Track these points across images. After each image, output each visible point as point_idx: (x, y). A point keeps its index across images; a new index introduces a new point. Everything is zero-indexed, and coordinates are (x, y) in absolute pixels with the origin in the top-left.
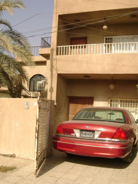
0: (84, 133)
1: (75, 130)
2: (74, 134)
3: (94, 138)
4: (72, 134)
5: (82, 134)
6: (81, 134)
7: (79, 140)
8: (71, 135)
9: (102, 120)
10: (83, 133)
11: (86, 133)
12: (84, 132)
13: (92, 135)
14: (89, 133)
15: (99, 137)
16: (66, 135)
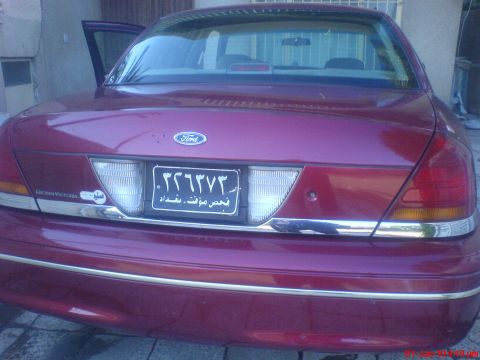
1: (102, 168)
3: (243, 217)
4: (85, 195)
5: (156, 187)
8: (80, 200)
12: (166, 176)
13: (232, 197)
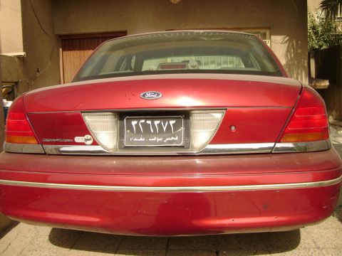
0: (137, 126)
1: (89, 119)
2: (88, 136)
3: (187, 144)
4: (78, 139)
5: (127, 132)
6: (121, 135)
7: (114, 162)
8: (75, 143)
9: (191, 68)
10: (130, 127)
11: (146, 127)
12: (134, 123)
13: (179, 134)
14: (160, 125)
15: (216, 140)
16: (50, 148)
